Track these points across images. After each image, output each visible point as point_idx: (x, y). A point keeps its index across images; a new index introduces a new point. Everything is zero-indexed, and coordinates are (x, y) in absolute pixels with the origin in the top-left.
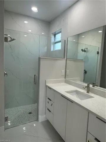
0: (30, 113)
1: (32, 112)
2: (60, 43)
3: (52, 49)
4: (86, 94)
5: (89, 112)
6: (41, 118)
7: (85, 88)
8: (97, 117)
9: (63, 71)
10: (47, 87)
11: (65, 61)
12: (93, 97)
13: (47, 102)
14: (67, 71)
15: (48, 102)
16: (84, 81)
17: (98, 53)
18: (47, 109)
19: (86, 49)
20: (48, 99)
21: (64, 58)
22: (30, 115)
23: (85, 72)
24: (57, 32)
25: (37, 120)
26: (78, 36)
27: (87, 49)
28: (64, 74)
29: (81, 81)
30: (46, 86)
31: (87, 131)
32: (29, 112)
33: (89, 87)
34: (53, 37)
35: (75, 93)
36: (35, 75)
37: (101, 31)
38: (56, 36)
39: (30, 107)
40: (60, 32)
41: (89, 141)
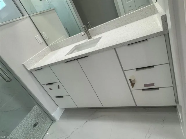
0: (35, 125)
1: (37, 122)
4: (90, 41)
6: (56, 114)
8: (128, 45)
10: (34, 73)
13: (49, 91)
15: (51, 89)
18: (55, 99)
20: (48, 86)
21: (23, 16)
25: (53, 120)
30: (31, 72)
31: (123, 71)
32: (33, 125)
33: (88, 31)
39: (28, 121)
41: (130, 80)
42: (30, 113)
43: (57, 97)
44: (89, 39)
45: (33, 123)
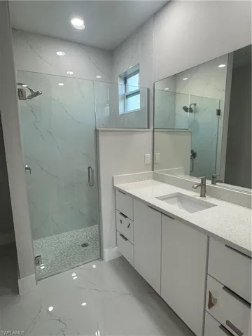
0: (85, 245)
1: (89, 243)
2: (138, 96)
3: (121, 111)
4: (199, 200)
5: (209, 236)
6: (109, 253)
7: (196, 188)
8: (226, 245)
9: (149, 155)
10: (117, 191)
11: (151, 133)
12: (215, 205)
13: (118, 222)
14: (157, 154)
15: (121, 222)
16: (193, 173)
17: (219, 112)
18: (118, 235)
19: (192, 106)
20: (120, 215)
21: (149, 128)
22: (85, 248)
23: (194, 155)
24: (129, 73)
25: (101, 257)
26: (175, 78)
27: (195, 105)
28: (149, 161)
29: (186, 174)
30: (115, 189)
31: (207, 274)
32: (83, 243)
33: (205, 185)
34: (121, 83)
35: (175, 199)
36: (89, 168)
37: (223, 66)
38: (129, 80)
39: (82, 234)
40: (137, 72)
41: (210, 294)
42: (90, 228)
43: (122, 235)
44: (201, 196)
45: (85, 241)
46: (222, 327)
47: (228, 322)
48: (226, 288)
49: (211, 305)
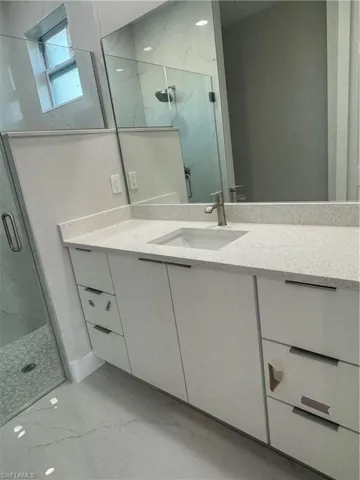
0: (28, 368)
1: (36, 363)
3: (45, 106)
4: (219, 231)
5: (256, 275)
6: (80, 366)
7: (210, 212)
8: (287, 282)
9: (117, 177)
10: (73, 252)
11: (114, 136)
12: (245, 233)
13: (85, 303)
14: (130, 173)
15: (91, 303)
17: (212, 97)
18: (91, 328)
19: (170, 91)
20: (88, 293)
21: (106, 127)
22: (30, 373)
25: (67, 378)
27: (174, 89)
28: (119, 187)
30: (67, 247)
31: (261, 339)
32: (24, 365)
33: (222, 205)
35: (179, 239)
37: (205, 22)
41: (271, 367)
42: (32, 335)
43: (98, 327)
44: (220, 224)
45: (27, 362)
46: (297, 410)
47: (305, 400)
48: (295, 350)
49: (274, 383)
